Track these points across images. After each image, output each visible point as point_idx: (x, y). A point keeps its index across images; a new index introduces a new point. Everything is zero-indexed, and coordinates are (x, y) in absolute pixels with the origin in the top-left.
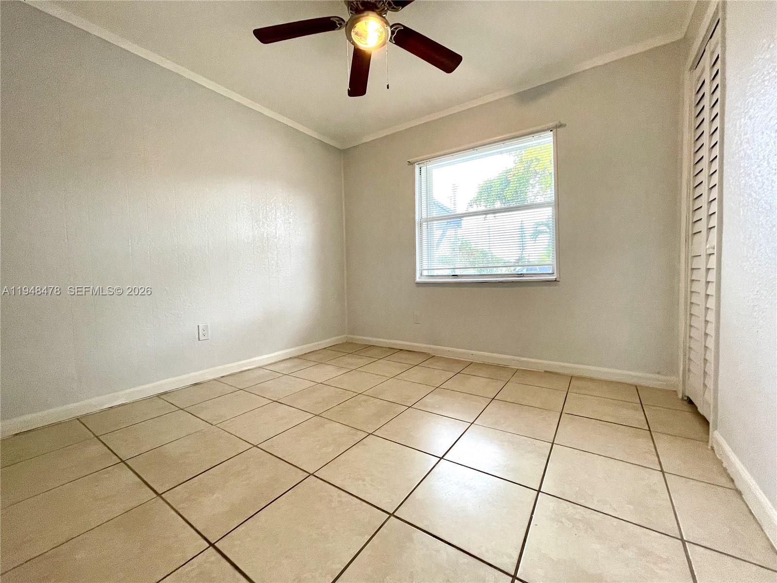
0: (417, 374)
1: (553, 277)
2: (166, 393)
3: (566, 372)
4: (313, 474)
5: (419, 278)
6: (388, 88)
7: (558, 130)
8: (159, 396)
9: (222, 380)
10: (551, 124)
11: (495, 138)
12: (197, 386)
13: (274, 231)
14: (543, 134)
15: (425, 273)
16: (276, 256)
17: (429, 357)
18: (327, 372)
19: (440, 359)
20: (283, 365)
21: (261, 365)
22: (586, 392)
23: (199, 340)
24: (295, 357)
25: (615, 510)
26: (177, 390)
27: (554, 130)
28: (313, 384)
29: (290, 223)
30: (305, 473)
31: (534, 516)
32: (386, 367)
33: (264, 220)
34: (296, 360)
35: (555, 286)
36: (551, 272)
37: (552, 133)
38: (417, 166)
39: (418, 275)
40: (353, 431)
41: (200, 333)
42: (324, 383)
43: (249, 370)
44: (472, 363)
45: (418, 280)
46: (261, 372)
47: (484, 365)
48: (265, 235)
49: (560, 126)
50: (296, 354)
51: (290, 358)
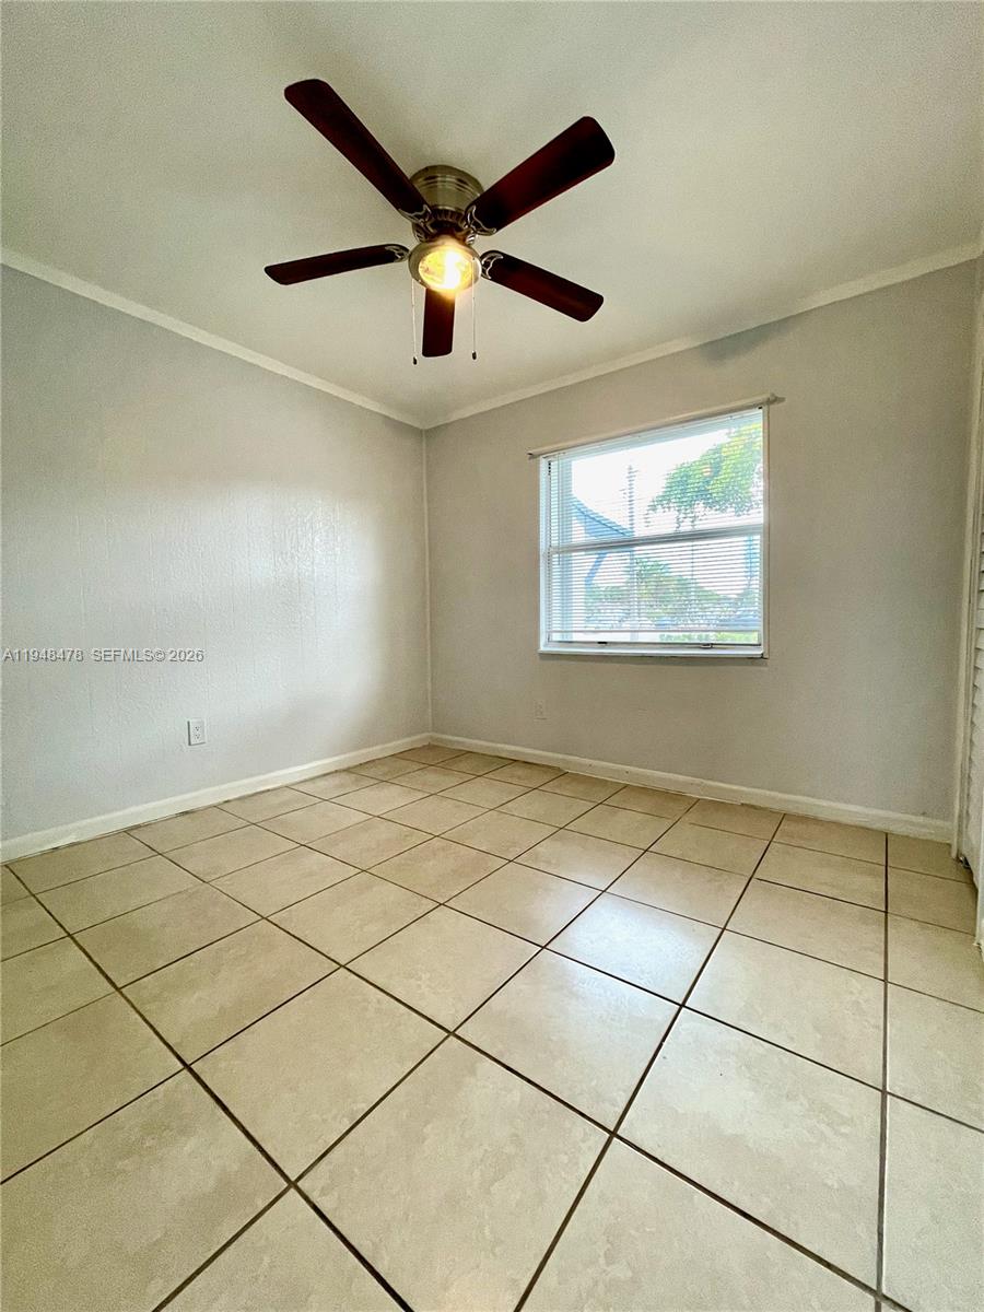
0: (533, 805)
1: (758, 652)
2: (137, 827)
3: (776, 807)
4: (344, 967)
5: (545, 645)
6: (474, 357)
7: (772, 406)
8: (128, 831)
9: (226, 807)
10: (760, 398)
11: (667, 420)
12: (187, 816)
13: (310, 569)
14: (746, 413)
15: (556, 637)
16: (313, 610)
17: (559, 773)
18: (389, 798)
19: (577, 778)
20: (321, 783)
21: (287, 782)
22: (802, 843)
23: (190, 744)
24: (344, 770)
25: (792, 1039)
26: (156, 822)
27: (765, 408)
28: (365, 817)
29: (335, 555)
30: (334, 964)
31: (664, 1044)
32: (485, 792)
33: (293, 551)
34: (343, 775)
35: (760, 665)
36: (756, 642)
37: (761, 411)
38: (544, 460)
39: (543, 640)
40: (416, 899)
41: (192, 734)
42: (384, 816)
43: (268, 790)
44: (626, 786)
45: (543, 649)
46: (288, 794)
47: (644, 790)
48: (296, 576)
49: (773, 400)
50: (345, 766)
51: (336, 771)
